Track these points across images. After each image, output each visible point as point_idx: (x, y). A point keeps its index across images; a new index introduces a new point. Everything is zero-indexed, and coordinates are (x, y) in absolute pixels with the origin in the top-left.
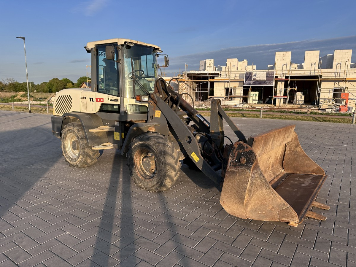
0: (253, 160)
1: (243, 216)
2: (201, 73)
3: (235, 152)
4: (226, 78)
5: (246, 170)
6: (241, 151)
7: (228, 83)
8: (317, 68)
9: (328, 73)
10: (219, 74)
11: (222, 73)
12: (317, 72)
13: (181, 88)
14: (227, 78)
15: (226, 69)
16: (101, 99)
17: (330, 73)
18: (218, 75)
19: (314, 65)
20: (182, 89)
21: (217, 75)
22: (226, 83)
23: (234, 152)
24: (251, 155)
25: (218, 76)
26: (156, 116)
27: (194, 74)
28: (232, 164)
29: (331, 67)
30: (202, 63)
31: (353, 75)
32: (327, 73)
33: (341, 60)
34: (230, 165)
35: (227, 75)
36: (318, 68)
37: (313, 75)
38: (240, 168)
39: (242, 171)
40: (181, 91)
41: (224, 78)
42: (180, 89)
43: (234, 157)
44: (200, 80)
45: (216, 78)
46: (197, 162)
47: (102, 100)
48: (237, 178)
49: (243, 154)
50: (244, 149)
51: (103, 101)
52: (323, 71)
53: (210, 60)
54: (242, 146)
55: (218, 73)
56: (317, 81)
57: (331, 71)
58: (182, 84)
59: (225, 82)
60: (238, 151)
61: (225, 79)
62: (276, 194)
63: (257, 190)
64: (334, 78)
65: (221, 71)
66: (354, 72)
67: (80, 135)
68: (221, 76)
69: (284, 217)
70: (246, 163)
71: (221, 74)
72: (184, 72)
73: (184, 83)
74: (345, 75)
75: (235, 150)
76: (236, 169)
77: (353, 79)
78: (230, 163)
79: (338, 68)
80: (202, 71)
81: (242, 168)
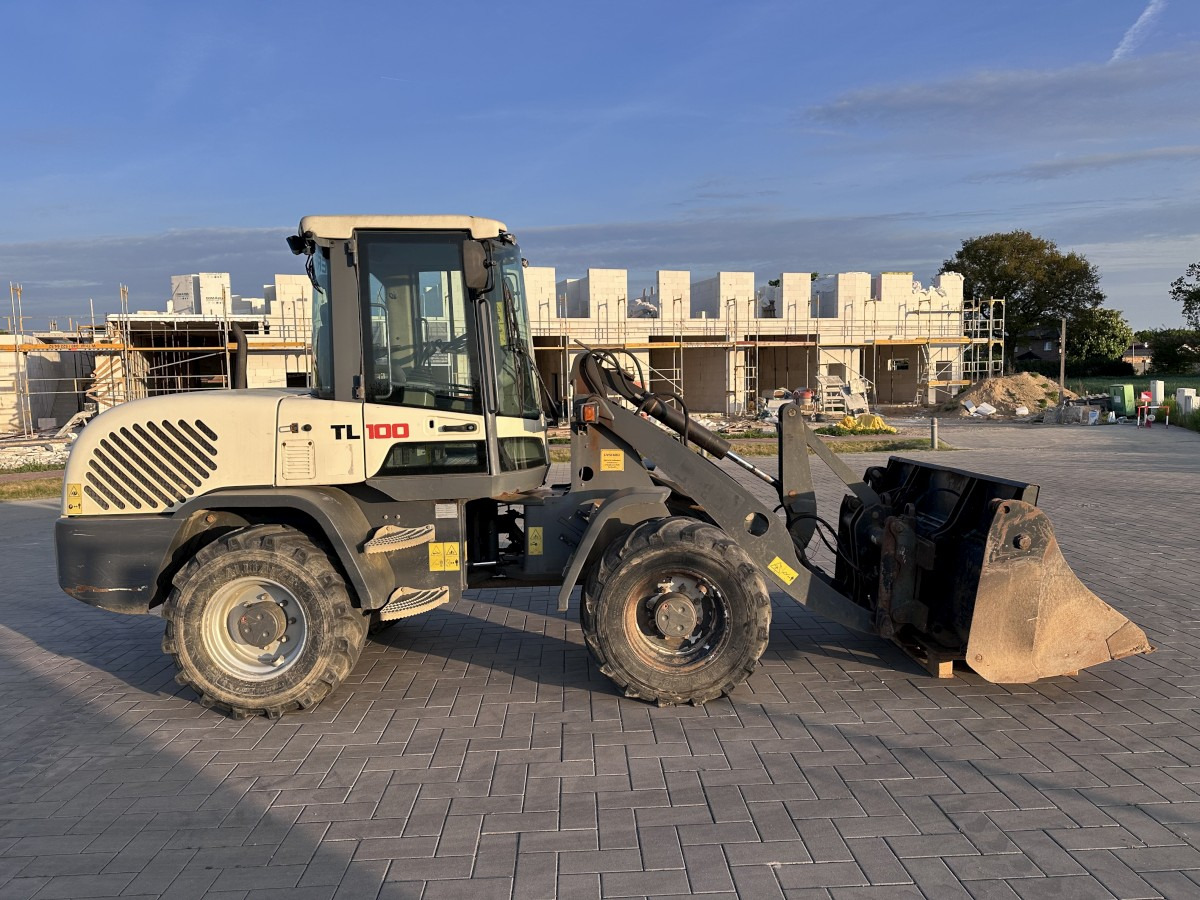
0: (1047, 536)
1: (1030, 676)
2: (188, 320)
3: (1003, 525)
4: (288, 340)
5: (1032, 563)
6: (1017, 521)
7: (297, 356)
8: (554, 314)
9: (582, 331)
10: (260, 325)
11: (271, 322)
12: (557, 326)
13: (105, 378)
14: (294, 340)
15: (285, 310)
16: (396, 426)
17: (587, 330)
18: (257, 328)
19: (544, 308)
20: (109, 380)
21: (252, 327)
22: (292, 358)
23: (999, 527)
24: (1041, 525)
25: (257, 333)
26: (604, 468)
27: (156, 324)
28: (994, 557)
29: (586, 314)
30: (181, 283)
31: (637, 335)
32: (579, 331)
33: (606, 297)
34: (991, 561)
35: (291, 328)
36: (558, 317)
37: (547, 335)
38: (1017, 563)
39: (1021, 569)
40: (105, 389)
41: (282, 340)
42: (101, 379)
43: (1000, 538)
44: (168, 346)
45: (251, 339)
46: (789, 582)
47: (400, 431)
48: (1011, 588)
49: (1023, 526)
50: (1023, 516)
51: (406, 434)
52: (573, 325)
53: (218, 275)
54: (1018, 507)
55: (257, 323)
56: (561, 350)
57: (588, 326)
58: (106, 362)
59: (286, 353)
60: (1008, 523)
61: (284, 344)
62: (1099, 603)
63: (1058, 604)
64: (596, 342)
65: (267, 316)
66: (638, 328)
67: (315, 574)
68: (267, 333)
69: (1120, 648)
70: (1032, 546)
71: (267, 328)
72: (111, 315)
73: (116, 358)
74: (622, 335)
75: (1001, 521)
76: (1007, 567)
77: (640, 345)
78: (991, 556)
79: (603, 317)
80: (183, 315)
81: (1021, 562)
